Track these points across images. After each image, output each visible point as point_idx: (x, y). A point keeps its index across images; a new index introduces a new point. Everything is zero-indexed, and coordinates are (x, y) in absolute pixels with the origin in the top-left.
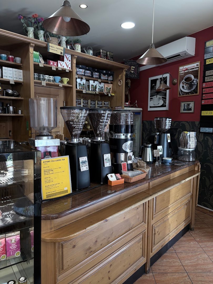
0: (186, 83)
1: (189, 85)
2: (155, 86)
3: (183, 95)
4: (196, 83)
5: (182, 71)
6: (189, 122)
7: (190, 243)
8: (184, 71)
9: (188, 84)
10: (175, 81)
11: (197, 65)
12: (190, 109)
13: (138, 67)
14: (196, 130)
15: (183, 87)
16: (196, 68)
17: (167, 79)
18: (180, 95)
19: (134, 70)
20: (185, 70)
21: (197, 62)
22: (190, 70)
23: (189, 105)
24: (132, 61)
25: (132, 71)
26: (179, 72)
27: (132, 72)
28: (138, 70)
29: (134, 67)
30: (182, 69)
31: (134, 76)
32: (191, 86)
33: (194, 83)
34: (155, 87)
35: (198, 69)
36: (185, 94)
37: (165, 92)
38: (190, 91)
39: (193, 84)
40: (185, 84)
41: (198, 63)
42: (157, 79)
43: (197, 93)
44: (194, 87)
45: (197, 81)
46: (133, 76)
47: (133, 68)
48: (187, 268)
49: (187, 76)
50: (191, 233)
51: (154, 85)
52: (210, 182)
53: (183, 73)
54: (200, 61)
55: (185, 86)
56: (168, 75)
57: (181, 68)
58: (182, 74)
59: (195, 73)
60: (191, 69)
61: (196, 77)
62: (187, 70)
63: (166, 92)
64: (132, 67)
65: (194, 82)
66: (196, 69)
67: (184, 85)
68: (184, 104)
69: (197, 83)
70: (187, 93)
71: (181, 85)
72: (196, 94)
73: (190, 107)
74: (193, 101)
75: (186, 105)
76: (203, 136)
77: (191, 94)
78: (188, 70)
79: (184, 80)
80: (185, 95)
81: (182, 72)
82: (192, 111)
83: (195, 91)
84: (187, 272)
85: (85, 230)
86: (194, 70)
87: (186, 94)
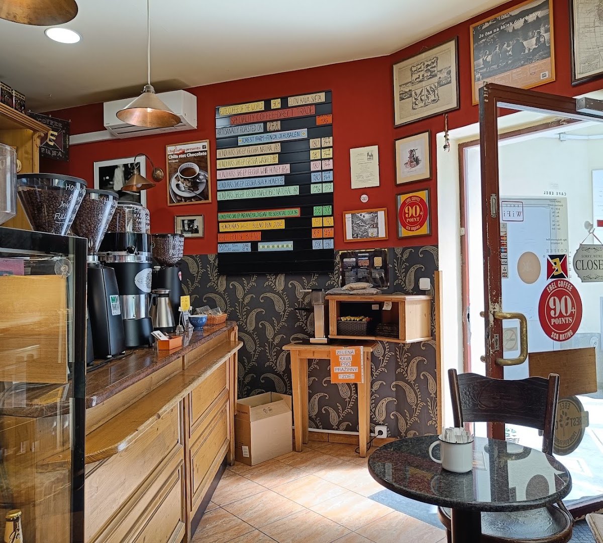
0: (185, 179)
1: (190, 183)
2: (112, 181)
3: (179, 201)
4: (205, 181)
5: (172, 155)
6: (196, 256)
7: (239, 485)
8: (178, 155)
9: (188, 181)
10: (159, 173)
11: (204, 147)
12: (197, 231)
13: (65, 134)
14: (211, 270)
15: (178, 186)
16: (201, 152)
17: (139, 166)
18: (171, 201)
19: (55, 139)
20: (180, 154)
21: (204, 140)
22: (191, 155)
23: (192, 222)
24: (50, 118)
25: (50, 141)
26: (167, 156)
27: (52, 144)
28: (65, 142)
29: (56, 134)
30: (173, 150)
31: (57, 154)
32: (194, 185)
33: (199, 179)
34: (111, 183)
35: (205, 154)
36: (183, 200)
37: (138, 194)
38: (193, 195)
39: (197, 180)
40: (183, 180)
41: (205, 144)
42: (116, 167)
43: (207, 198)
44: (201, 188)
45: (207, 176)
46: (54, 153)
47: (52, 135)
48: (253, 522)
49: (184, 166)
50: (233, 471)
51: (107, 178)
52: (245, 369)
53: (175, 159)
54: (208, 140)
55: (182, 185)
56: (141, 160)
57: (170, 149)
58: (174, 161)
59: (201, 161)
60: (192, 153)
61: (203, 168)
62: (183, 153)
63: (140, 196)
64: (52, 132)
65: (201, 177)
66: (201, 154)
67: (180, 182)
68: (183, 221)
69: (207, 181)
70: (186, 199)
71: (174, 182)
72: (207, 201)
73: (196, 227)
74: (201, 215)
75: (186, 222)
76: (225, 282)
77: (197, 200)
78: (186, 154)
79: (179, 173)
80: (183, 203)
81: (172, 157)
82: (200, 234)
83: (204, 195)
84: (257, 527)
85: (137, 432)
86: (198, 154)
87: (185, 201)
